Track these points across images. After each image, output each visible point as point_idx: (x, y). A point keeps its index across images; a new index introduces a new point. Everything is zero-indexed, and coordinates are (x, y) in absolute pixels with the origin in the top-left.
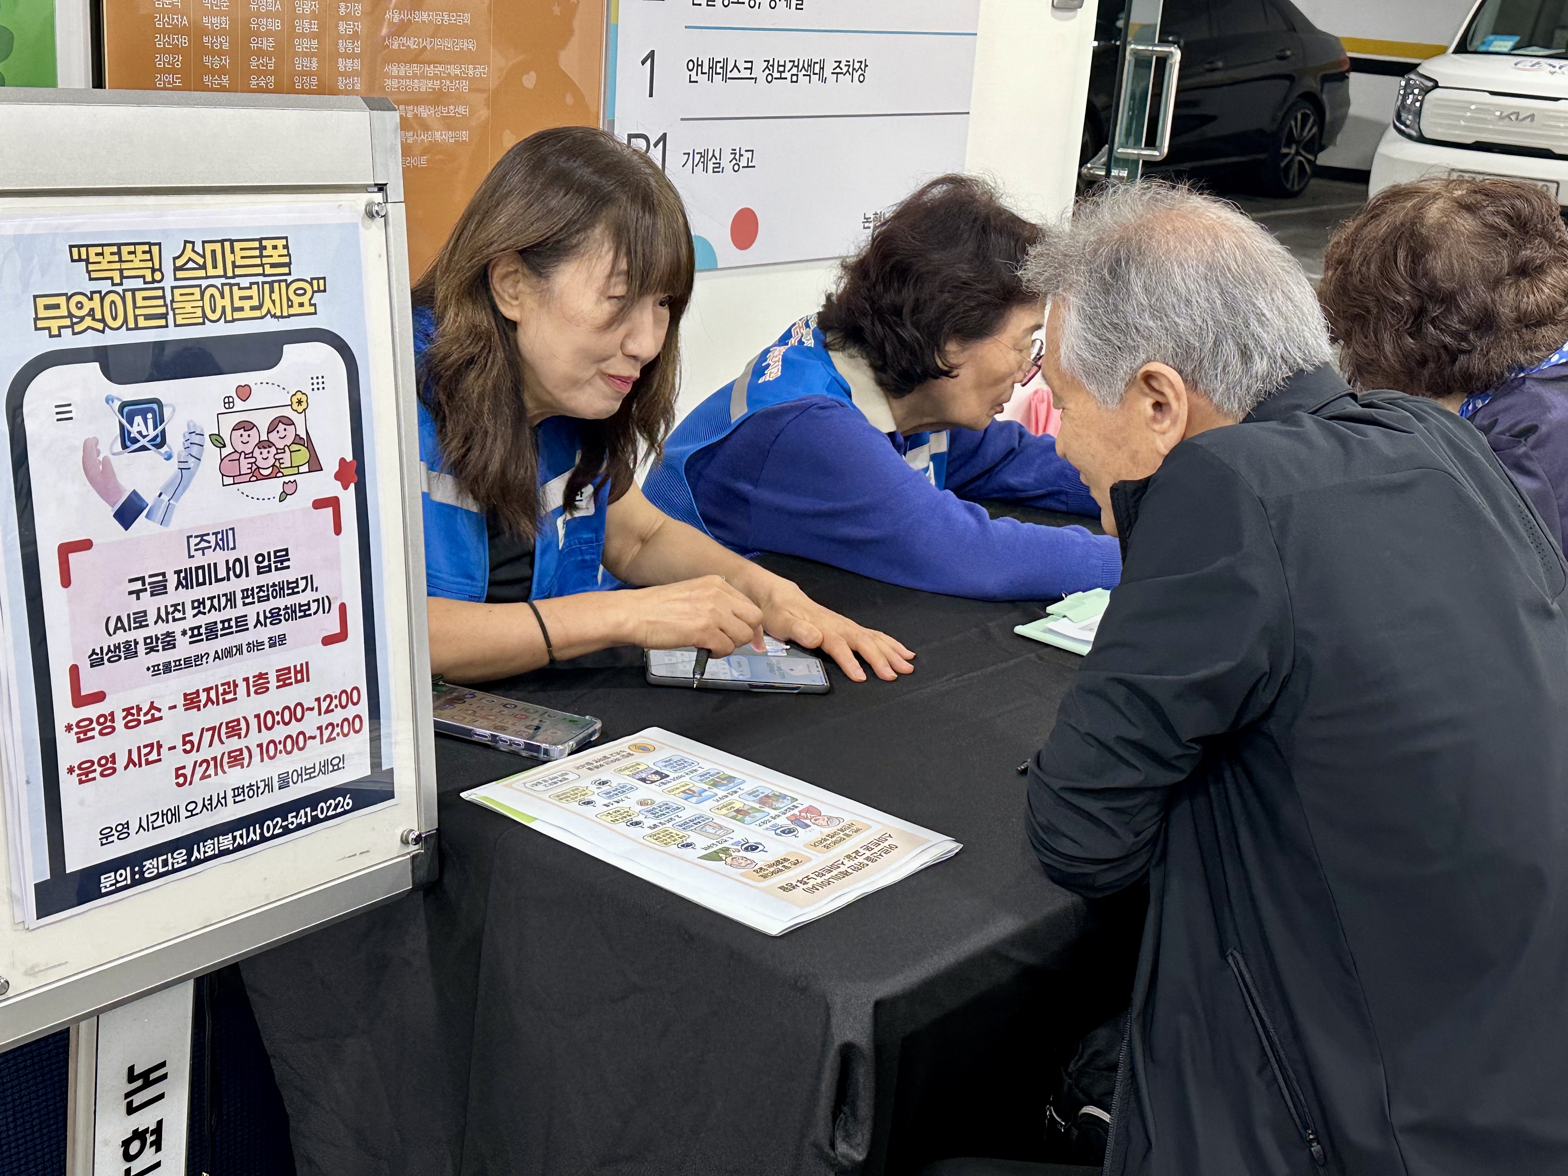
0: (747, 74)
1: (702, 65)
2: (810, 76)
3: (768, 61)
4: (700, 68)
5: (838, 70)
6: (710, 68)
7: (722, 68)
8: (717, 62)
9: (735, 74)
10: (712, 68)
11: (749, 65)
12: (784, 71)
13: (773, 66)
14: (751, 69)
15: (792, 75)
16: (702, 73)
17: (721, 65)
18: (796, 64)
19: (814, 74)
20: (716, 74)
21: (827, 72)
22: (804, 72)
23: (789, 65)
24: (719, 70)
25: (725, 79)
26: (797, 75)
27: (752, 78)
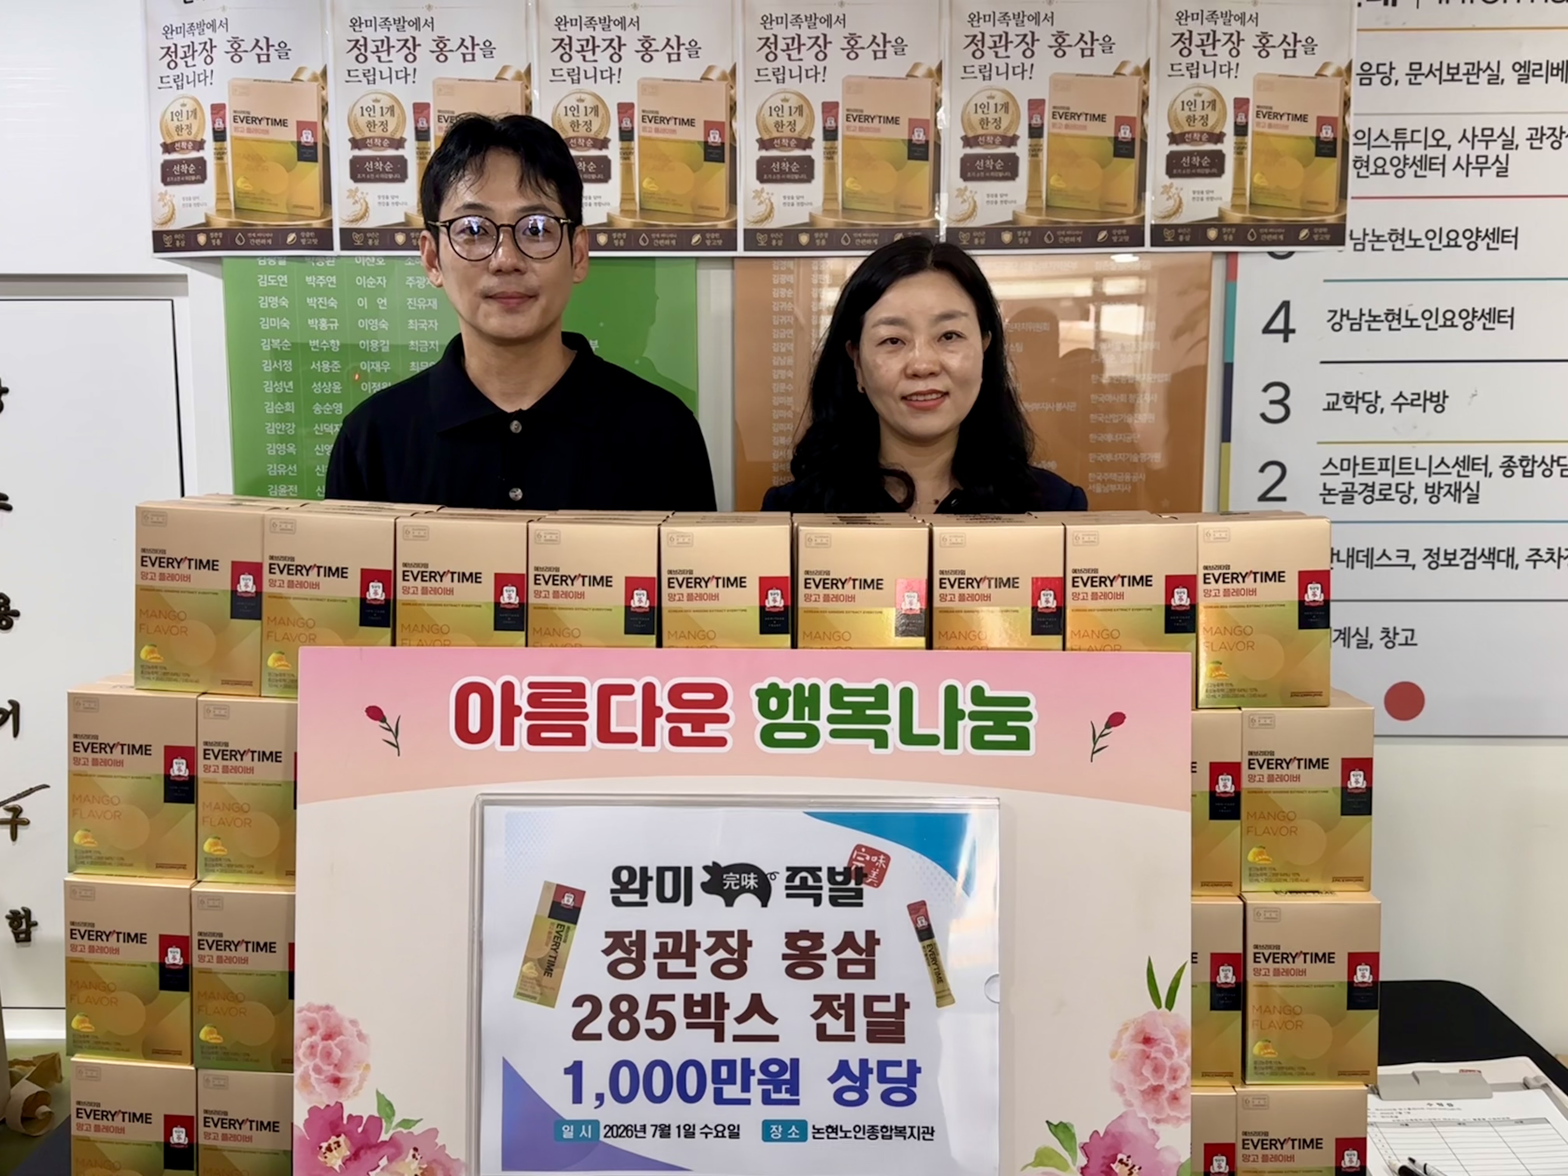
0: (1402, 561)
1: (1338, 554)
2: (1493, 563)
3: (1431, 550)
4: (1335, 557)
5: (1536, 557)
6: (1348, 556)
7: (1367, 556)
8: (1358, 552)
9: (1385, 560)
10: (1352, 556)
11: (1404, 554)
12: (1454, 559)
13: (1438, 554)
14: (1407, 557)
15: (1466, 563)
16: (1339, 561)
17: (1365, 553)
18: (1472, 551)
19: (1499, 561)
20: (1358, 561)
21: (1520, 558)
22: (1483, 559)
23: (1460, 554)
24: (1361, 558)
25: (1370, 565)
26: (1474, 563)
27: (1409, 565)
